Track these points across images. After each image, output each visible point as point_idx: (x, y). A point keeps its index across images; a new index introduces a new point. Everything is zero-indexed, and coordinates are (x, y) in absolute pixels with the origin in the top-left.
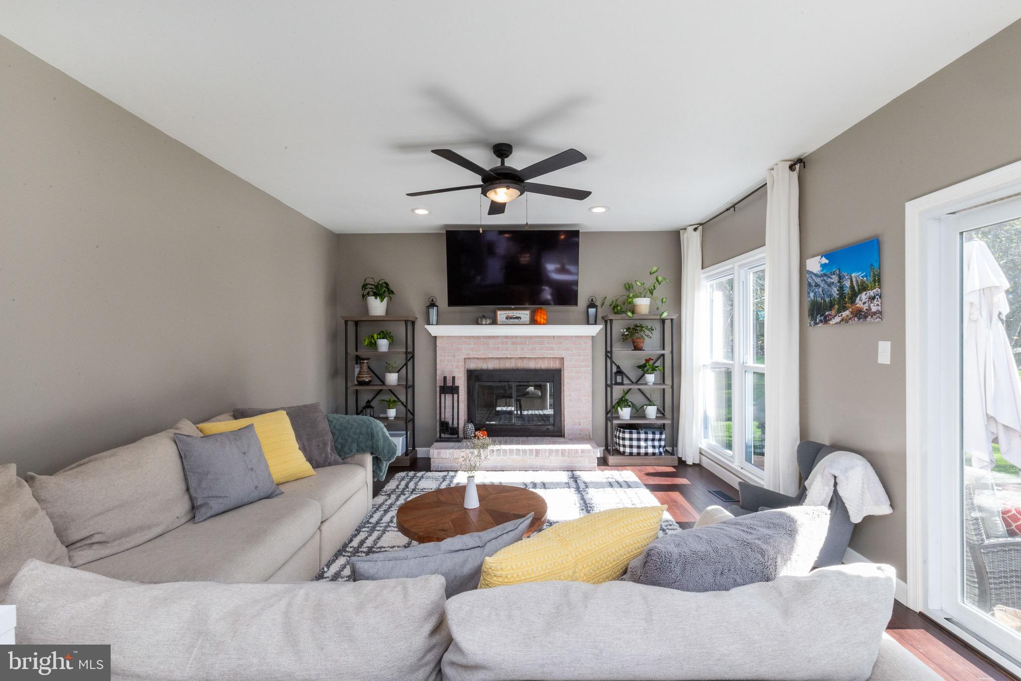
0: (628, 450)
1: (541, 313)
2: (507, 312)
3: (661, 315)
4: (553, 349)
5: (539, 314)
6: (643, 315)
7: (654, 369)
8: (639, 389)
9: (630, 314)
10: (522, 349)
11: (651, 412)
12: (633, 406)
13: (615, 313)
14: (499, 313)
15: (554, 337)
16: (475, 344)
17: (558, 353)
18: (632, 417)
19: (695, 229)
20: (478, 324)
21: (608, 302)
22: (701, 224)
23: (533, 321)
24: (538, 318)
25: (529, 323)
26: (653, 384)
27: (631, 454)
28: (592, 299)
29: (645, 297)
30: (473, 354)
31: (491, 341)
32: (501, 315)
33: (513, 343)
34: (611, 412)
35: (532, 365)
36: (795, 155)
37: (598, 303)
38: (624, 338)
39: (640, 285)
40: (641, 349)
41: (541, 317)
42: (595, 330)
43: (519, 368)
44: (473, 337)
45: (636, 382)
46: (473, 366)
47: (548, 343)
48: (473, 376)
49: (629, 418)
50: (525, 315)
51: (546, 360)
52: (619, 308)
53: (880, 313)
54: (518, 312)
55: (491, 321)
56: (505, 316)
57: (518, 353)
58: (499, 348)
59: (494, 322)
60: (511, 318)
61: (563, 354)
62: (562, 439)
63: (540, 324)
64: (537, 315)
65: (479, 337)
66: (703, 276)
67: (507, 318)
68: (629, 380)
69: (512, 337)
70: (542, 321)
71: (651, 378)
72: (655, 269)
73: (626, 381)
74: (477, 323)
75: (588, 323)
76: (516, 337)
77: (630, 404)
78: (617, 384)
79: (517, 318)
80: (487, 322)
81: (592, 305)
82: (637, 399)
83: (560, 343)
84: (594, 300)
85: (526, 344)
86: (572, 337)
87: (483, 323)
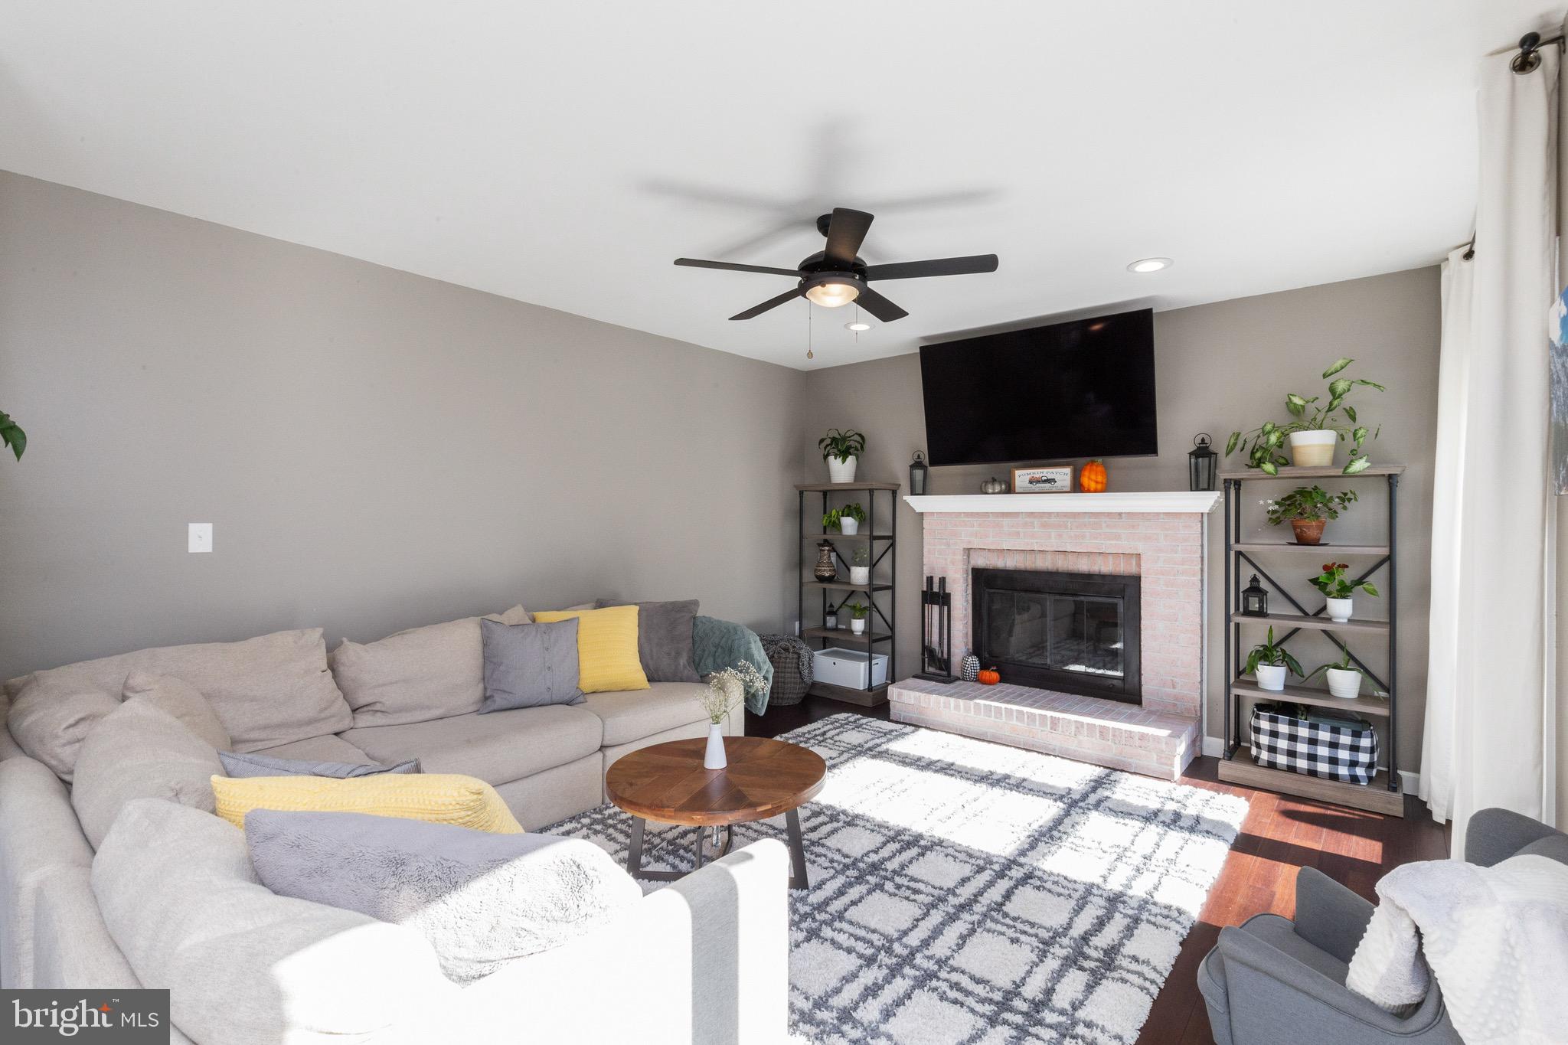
0: (1265, 755)
1: (1090, 471)
2: (1032, 471)
3: (1346, 468)
4: (1118, 537)
5: (1087, 473)
6: (1315, 468)
7: (1344, 592)
8: (1325, 631)
9: (1268, 467)
11: (1345, 684)
12: (1292, 666)
13: (1252, 466)
14: (1018, 473)
15: (1120, 514)
16: (981, 525)
17: (1127, 545)
18: (1288, 688)
19: (1468, 256)
20: (983, 493)
21: (1238, 442)
23: (1077, 487)
24: (1085, 481)
25: (1069, 490)
26: (1349, 620)
27: (1272, 765)
28: (1203, 442)
29: (1320, 428)
30: (976, 544)
31: (1006, 521)
32: (1022, 476)
33: (1044, 526)
34: (1242, 674)
35: (1083, 566)
37: (1219, 447)
38: (1276, 520)
39: (1303, 403)
40: (1315, 543)
41: (1089, 478)
42: (1208, 501)
43: (1060, 570)
44: (978, 514)
45: (1316, 615)
46: (981, 562)
47: (1107, 526)
48: (984, 580)
49: (1281, 688)
50: (1062, 475)
51: (1111, 558)
52: (1259, 454)
54: (1049, 470)
55: (1003, 487)
56: (1028, 478)
57: (1052, 543)
58: (1018, 534)
59: (1010, 490)
60: (1038, 481)
61: (1139, 547)
62: (1135, 709)
63: (1089, 491)
64: (1085, 476)
65: (986, 515)
67: (1031, 482)
68: (1298, 610)
69: (1042, 515)
70: (1093, 485)
71: (1341, 608)
72: (1338, 362)
74: (979, 490)
75: (1193, 487)
76: (1049, 515)
77: (1289, 659)
78: (1249, 614)
79: (1048, 481)
80: (997, 488)
81: (1203, 452)
82: (1311, 653)
83: (1133, 527)
84: (1207, 441)
85: (1066, 528)
86: (1158, 514)
87: (990, 491)
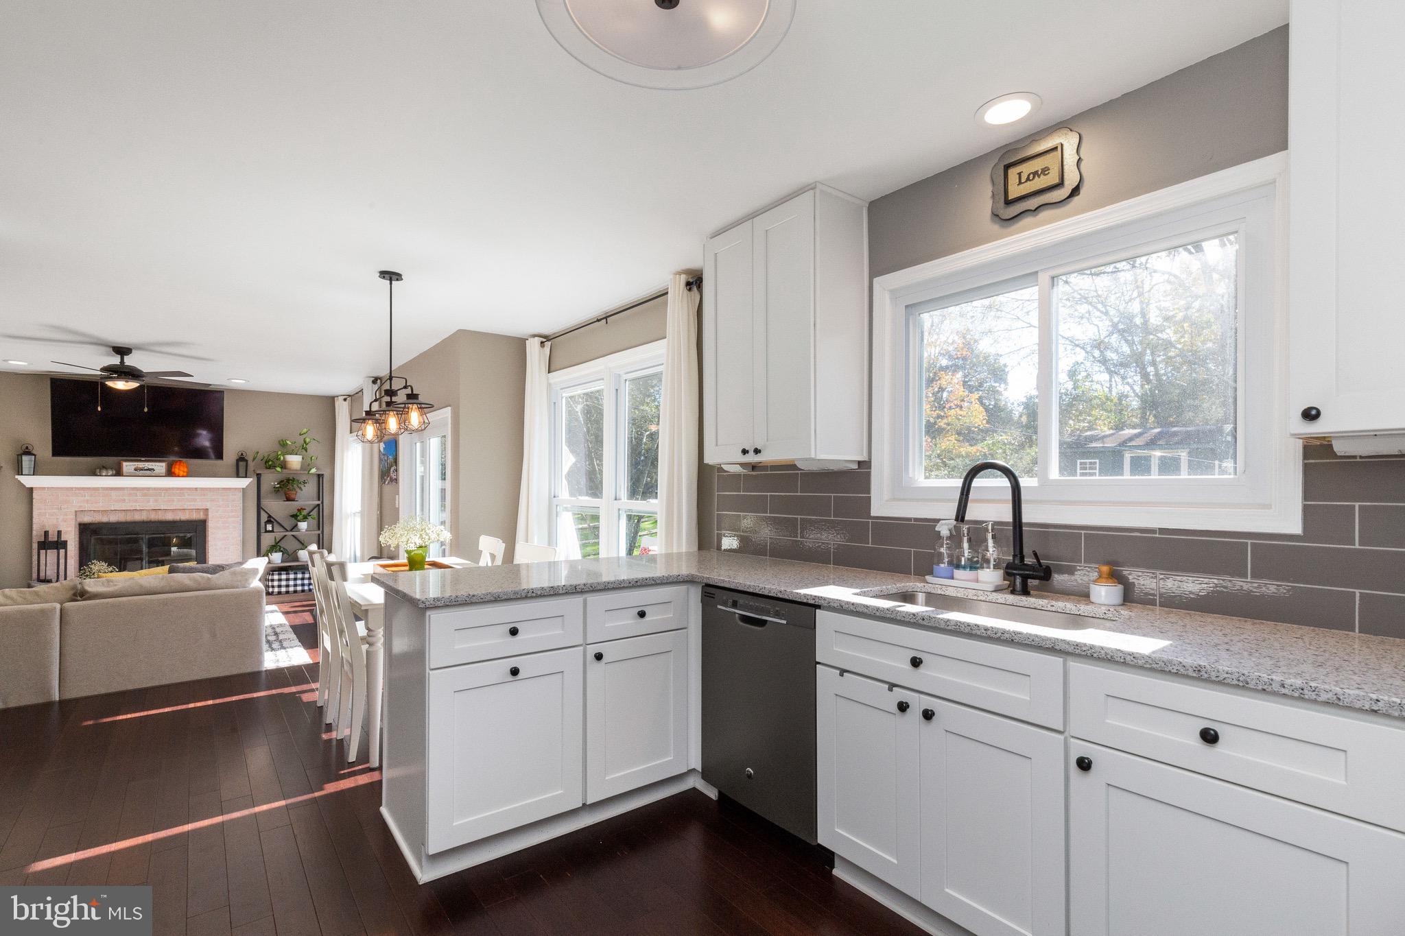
0: (276, 590)
1: (179, 465)
2: (136, 463)
3: (309, 471)
4: (195, 500)
5: (177, 466)
6: (293, 470)
7: (305, 518)
8: (293, 536)
9: (279, 469)
10: (156, 501)
11: (304, 555)
12: (284, 552)
13: (267, 468)
14: (125, 464)
15: (196, 489)
16: (91, 495)
17: (201, 505)
18: (282, 562)
19: (345, 400)
20: (96, 475)
21: (260, 456)
22: (349, 396)
23: (170, 473)
24: (176, 471)
25: (164, 475)
26: (306, 531)
27: (279, 593)
28: (242, 454)
29: (296, 454)
30: (87, 507)
31: (113, 493)
32: (128, 466)
33: (145, 495)
35: (169, 517)
36: (376, 375)
37: (250, 459)
38: (276, 491)
39: (290, 443)
40: (294, 500)
41: (179, 469)
42: (243, 483)
43: (153, 520)
44: (89, 488)
45: (290, 529)
46: (87, 519)
47: (189, 495)
48: (86, 530)
49: (279, 561)
50: (160, 467)
51: (187, 511)
52: (270, 463)
53: (396, 480)
54: (151, 464)
55: (114, 472)
56: (133, 468)
57: (152, 505)
58: (124, 500)
59: (119, 473)
60: (142, 469)
61: (208, 505)
63: (179, 476)
64: (175, 468)
65: (96, 489)
66: (351, 439)
67: (136, 470)
68: (281, 528)
69: (143, 489)
70: (181, 473)
71: (303, 526)
72: (305, 430)
73: (277, 528)
74: (93, 473)
75: (238, 476)
76: (148, 489)
77: (282, 549)
78: (267, 531)
79: (149, 470)
80: (110, 473)
81: (241, 459)
82: (290, 545)
83: (204, 495)
84: (244, 454)
85: (161, 496)
86: (219, 488)
87: (104, 474)
